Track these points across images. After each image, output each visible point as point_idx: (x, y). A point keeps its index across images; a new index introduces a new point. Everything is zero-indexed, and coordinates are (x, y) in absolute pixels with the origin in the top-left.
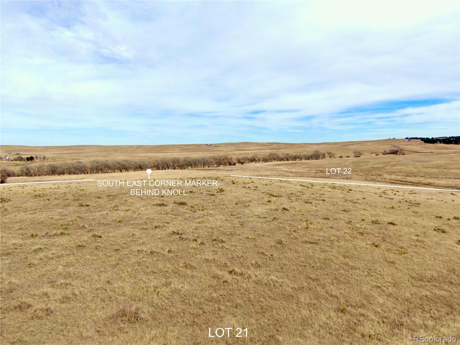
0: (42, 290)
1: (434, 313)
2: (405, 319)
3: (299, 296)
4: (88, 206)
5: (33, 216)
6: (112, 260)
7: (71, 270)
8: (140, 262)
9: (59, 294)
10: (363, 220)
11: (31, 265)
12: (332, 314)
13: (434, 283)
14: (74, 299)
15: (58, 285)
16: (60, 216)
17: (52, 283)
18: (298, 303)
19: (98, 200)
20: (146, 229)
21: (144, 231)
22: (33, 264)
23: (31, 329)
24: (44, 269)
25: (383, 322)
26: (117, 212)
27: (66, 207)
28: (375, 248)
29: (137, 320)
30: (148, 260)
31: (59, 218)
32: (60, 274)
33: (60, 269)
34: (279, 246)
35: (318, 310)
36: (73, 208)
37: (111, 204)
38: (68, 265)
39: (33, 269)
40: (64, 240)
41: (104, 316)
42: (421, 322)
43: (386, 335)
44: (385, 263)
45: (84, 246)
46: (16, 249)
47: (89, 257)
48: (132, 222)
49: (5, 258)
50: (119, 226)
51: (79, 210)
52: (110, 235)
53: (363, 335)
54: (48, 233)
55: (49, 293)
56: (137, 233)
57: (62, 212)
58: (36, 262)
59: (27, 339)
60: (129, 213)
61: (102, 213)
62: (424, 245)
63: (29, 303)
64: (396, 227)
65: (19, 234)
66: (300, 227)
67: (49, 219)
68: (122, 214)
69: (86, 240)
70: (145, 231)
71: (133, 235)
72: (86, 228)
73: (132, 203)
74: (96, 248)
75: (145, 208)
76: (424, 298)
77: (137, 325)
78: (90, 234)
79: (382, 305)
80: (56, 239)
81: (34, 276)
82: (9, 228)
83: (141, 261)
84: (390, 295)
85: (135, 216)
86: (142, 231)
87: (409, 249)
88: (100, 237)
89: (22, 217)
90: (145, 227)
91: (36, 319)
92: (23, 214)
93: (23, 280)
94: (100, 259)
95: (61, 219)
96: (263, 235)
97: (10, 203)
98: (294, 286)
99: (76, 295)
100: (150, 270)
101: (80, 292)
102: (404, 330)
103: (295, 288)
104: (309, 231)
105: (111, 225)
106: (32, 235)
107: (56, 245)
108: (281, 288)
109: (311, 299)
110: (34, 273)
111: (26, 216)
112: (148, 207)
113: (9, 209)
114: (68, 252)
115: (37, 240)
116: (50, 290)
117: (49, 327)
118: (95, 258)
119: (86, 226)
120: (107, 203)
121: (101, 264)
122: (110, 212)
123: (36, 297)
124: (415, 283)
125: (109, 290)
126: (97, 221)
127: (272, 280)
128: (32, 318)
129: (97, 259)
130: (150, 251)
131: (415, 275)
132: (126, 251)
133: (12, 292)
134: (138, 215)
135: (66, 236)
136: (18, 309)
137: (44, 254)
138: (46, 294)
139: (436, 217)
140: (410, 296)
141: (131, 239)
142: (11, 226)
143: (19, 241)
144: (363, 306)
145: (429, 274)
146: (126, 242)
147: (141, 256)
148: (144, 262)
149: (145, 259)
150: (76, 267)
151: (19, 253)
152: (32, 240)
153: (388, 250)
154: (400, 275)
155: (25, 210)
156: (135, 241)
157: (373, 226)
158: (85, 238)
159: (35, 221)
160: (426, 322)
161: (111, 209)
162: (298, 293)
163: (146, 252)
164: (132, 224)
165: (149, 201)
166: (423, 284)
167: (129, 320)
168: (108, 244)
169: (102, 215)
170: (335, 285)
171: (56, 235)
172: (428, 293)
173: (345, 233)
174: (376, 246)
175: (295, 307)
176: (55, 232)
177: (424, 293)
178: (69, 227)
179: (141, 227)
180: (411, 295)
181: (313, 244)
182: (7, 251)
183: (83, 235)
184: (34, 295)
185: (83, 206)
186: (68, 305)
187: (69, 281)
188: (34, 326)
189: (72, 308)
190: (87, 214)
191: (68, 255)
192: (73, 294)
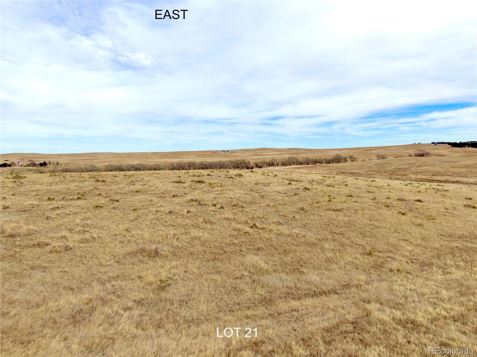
0: (60, 234)
1: (466, 258)
2: (434, 261)
3: (324, 244)
4: (104, 181)
5: (50, 187)
6: (130, 217)
7: (89, 222)
8: (158, 219)
9: (77, 237)
10: (389, 198)
11: (49, 218)
12: (358, 256)
13: (465, 239)
15: (76, 232)
16: (77, 187)
17: (71, 230)
18: (322, 248)
19: (115, 178)
20: (164, 197)
21: (161, 198)
22: (51, 218)
23: (50, 259)
24: (62, 221)
25: (412, 262)
26: (134, 186)
27: (83, 182)
28: (402, 215)
29: (157, 255)
30: (167, 217)
31: (75, 188)
32: (78, 225)
33: (78, 221)
34: (301, 211)
35: (344, 253)
36: (89, 183)
37: (127, 181)
38: (85, 219)
39: (50, 221)
40: (81, 202)
41: (123, 252)
42: (452, 263)
43: (415, 270)
44: (413, 225)
45: (101, 207)
46: (33, 207)
47: (106, 214)
48: (149, 192)
49: (22, 213)
50: (136, 195)
51: (96, 184)
52: (127, 200)
53: (391, 271)
54: (64, 197)
55: (68, 236)
56: (155, 200)
57: (78, 185)
58: (53, 216)
59: (46, 265)
60: (146, 187)
61: (118, 186)
62: (454, 215)
63: (47, 242)
64: (422, 203)
65: (36, 199)
66: (322, 200)
67: (65, 190)
68: (139, 187)
69: (103, 203)
70: (163, 199)
71: (151, 200)
72: (102, 195)
73: (149, 181)
74: (114, 208)
75: (163, 184)
76: (455, 248)
77: (157, 259)
78: (108, 199)
79: (410, 252)
80: (73, 202)
81: (52, 226)
82: (25, 195)
83: (160, 218)
84: (418, 245)
85: (153, 188)
86: (159, 199)
87: (437, 217)
88: (118, 201)
89: (37, 188)
90: (162, 195)
91: (55, 253)
92: (39, 186)
93: (41, 228)
94: (118, 215)
95: (77, 190)
96: (285, 204)
97: (26, 179)
98: (318, 237)
99: (94, 238)
100: (168, 224)
101: (99, 237)
102: (435, 268)
103: (319, 239)
104: (331, 203)
105: (128, 194)
106: (49, 198)
107: (73, 206)
108: (304, 238)
109: (335, 246)
110: (52, 223)
111: (42, 187)
112: (165, 183)
113: (25, 183)
114: (85, 210)
115: (54, 202)
116: (68, 234)
117: (69, 258)
118: (113, 215)
119: (103, 194)
120: (123, 180)
121: (119, 219)
122: (127, 186)
123: (54, 239)
124: (445, 238)
125: (127, 236)
126: (113, 191)
127: (294, 232)
128: (51, 252)
129: (115, 216)
130: (169, 211)
131: (444, 233)
132: (145, 211)
133: (30, 235)
134: (155, 188)
135: (83, 200)
136: (36, 246)
137: (61, 211)
138: (65, 237)
139: (466, 199)
140: (439, 246)
141: (149, 203)
142: (27, 193)
143: (35, 202)
144: (390, 251)
145: (459, 233)
146: (144, 205)
147: (159, 214)
148: (162, 219)
149: (163, 217)
150: (94, 220)
151: (36, 210)
152: (49, 202)
153: (416, 217)
154: (429, 233)
155: (42, 184)
156: (153, 205)
157: (399, 202)
158: (102, 202)
159: (51, 191)
160: (457, 263)
161: (128, 184)
162: (322, 242)
163: (164, 212)
164: (149, 194)
165: (166, 180)
166: (454, 239)
167: (149, 255)
168: (126, 206)
169: (119, 188)
170: (360, 238)
171: (72, 199)
172: (459, 245)
173: (370, 205)
174: (403, 214)
175: (319, 251)
176: (71, 197)
177: (454, 244)
178: (85, 195)
179: (159, 196)
180: (441, 246)
181: (337, 211)
182: (24, 209)
183: (100, 200)
184: (53, 237)
185: (99, 181)
186: (87, 245)
187: (87, 229)
188: (53, 257)
189: (91, 247)
190: (103, 187)
191: (86, 212)
192: (92, 237)
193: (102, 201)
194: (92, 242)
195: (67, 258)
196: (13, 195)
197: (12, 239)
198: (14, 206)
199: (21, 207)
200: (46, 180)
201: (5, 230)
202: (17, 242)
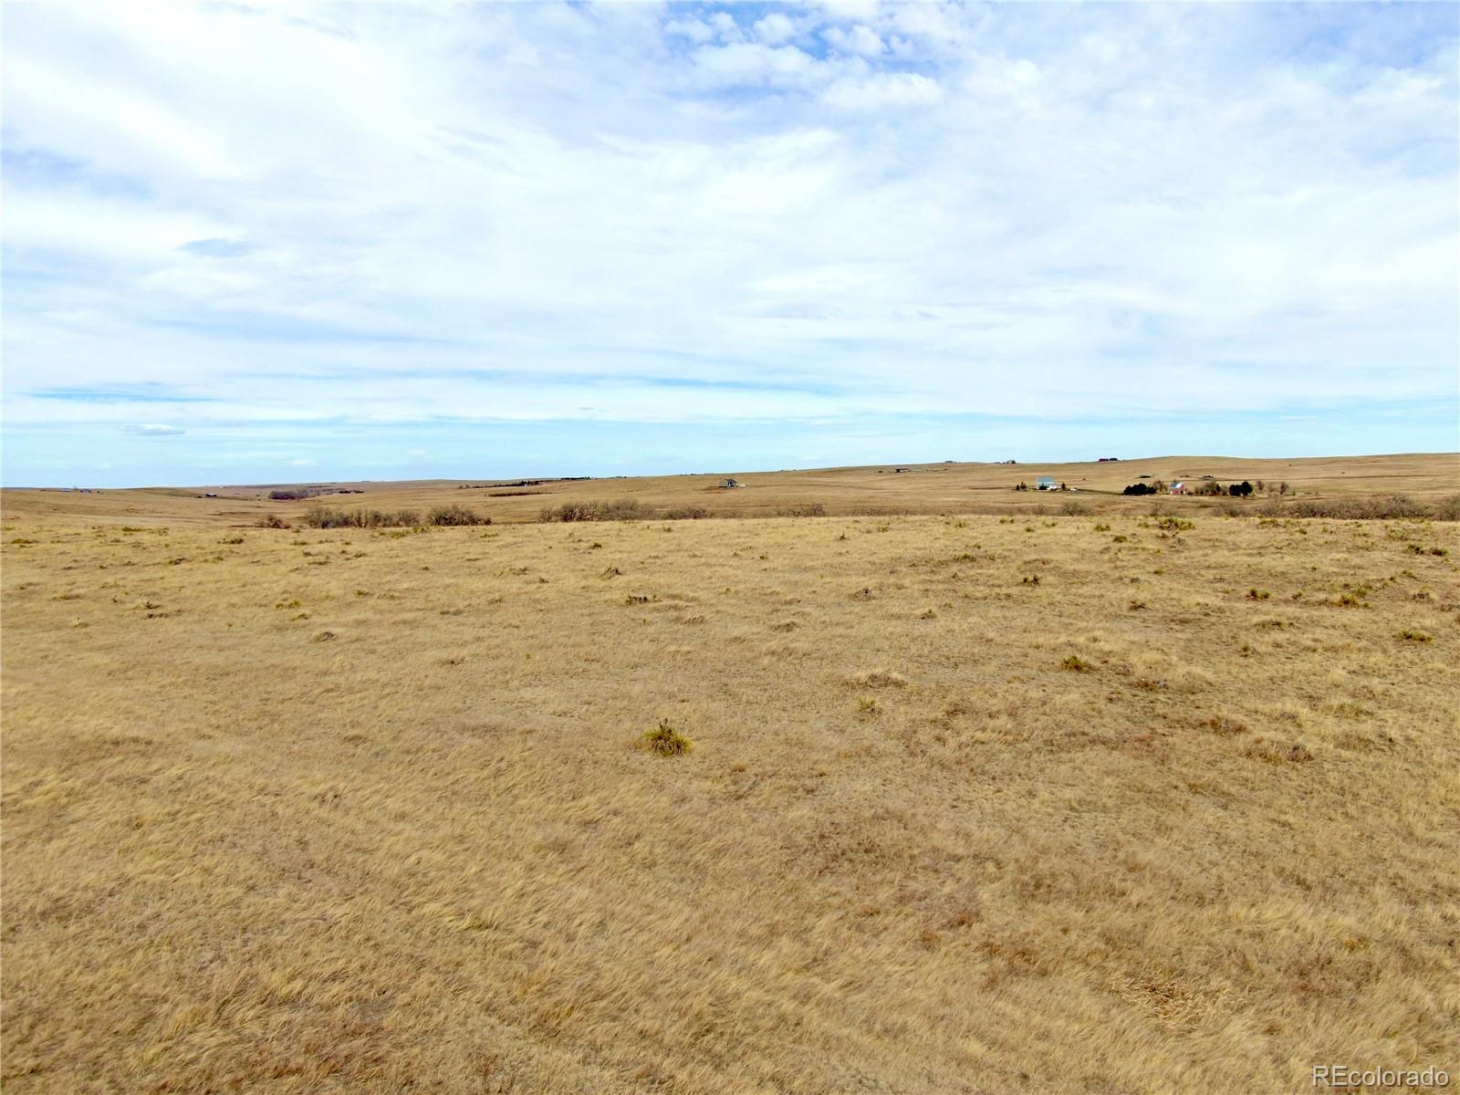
0: (1279, 705)
4: (1438, 553)
5: (1257, 559)
7: (1377, 684)
9: (1332, 726)
11: (1249, 653)
14: (1386, 748)
15: (1330, 708)
16: (1342, 567)
17: (1313, 700)
22: (1255, 651)
23: (1244, 774)
24: (1288, 667)
27: (1361, 552)
31: (1335, 570)
32: (1337, 686)
33: (1339, 674)
36: (1386, 554)
38: (1363, 671)
39: (1252, 660)
40: (1352, 616)
45: (1422, 640)
46: (1207, 615)
47: (1441, 666)
49: (1176, 627)
51: (1409, 561)
54: (1300, 595)
55: (1303, 717)
57: (1346, 560)
58: (1262, 649)
59: (1233, 790)
63: (1239, 723)
65: (1215, 590)
67: (1303, 571)
69: (1432, 628)
72: (1430, 601)
78: (1450, 616)
80: (1325, 611)
81: (1256, 676)
82: (1188, 576)
89: (1222, 559)
91: (1259, 759)
92: (1226, 552)
93: (1224, 677)
95: (1343, 575)
97: (1193, 532)
99: (1391, 740)
101: (1408, 739)
106: (1253, 593)
107: (1328, 624)
110: (1255, 668)
111: (1236, 558)
113: (1190, 542)
114: (1364, 643)
115: (1265, 606)
116: (1304, 712)
117: (1300, 786)
119: (1433, 595)
123: (1259, 717)
128: (1249, 754)
133: (1193, 693)
135: (1361, 610)
136: (1209, 728)
137: (1288, 636)
138: (1293, 717)
142: (1193, 572)
143: (1214, 601)
150: (1396, 681)
151: (1213, 624)
152: (1251, 604)
155: (1235, 547)
158: (1428, 622)
159: (1260, 570)
171: (1324, 603)
176: (1322, 596)
178: (1370, 592)
182: (1181, 616)
183: (1422, 616)
184: (1256, 712)
185: (1422, 552)
186: (1362, 757)
187: (1368, 706)
188: (1254, 771)
189: (1378, 766)
190: (1437, 573)
191: (1367, 650)
192: (1381, 736)
193: (1427, 620)
194: (1383, 750)
195: (1296, 783)
196: (1156, 573)
197: (1145, 694)
198: (1158, 606)
199: (1175, 609)
200: (1247, 536)
201: (1132, 665)
202: (1159, 705)
